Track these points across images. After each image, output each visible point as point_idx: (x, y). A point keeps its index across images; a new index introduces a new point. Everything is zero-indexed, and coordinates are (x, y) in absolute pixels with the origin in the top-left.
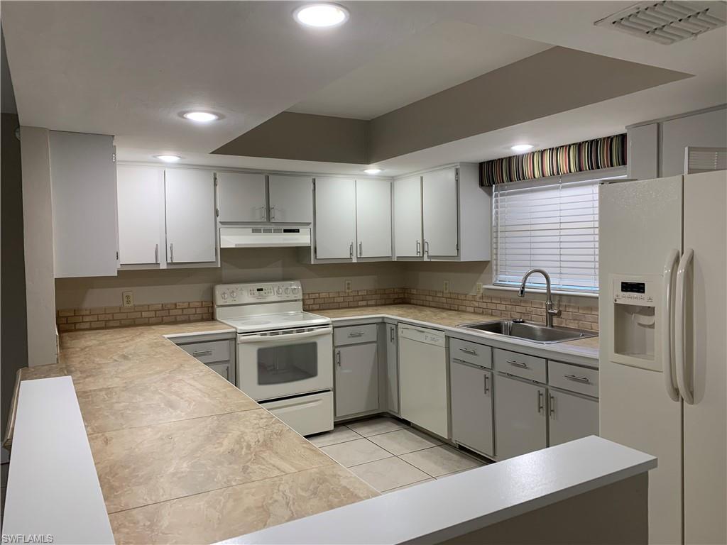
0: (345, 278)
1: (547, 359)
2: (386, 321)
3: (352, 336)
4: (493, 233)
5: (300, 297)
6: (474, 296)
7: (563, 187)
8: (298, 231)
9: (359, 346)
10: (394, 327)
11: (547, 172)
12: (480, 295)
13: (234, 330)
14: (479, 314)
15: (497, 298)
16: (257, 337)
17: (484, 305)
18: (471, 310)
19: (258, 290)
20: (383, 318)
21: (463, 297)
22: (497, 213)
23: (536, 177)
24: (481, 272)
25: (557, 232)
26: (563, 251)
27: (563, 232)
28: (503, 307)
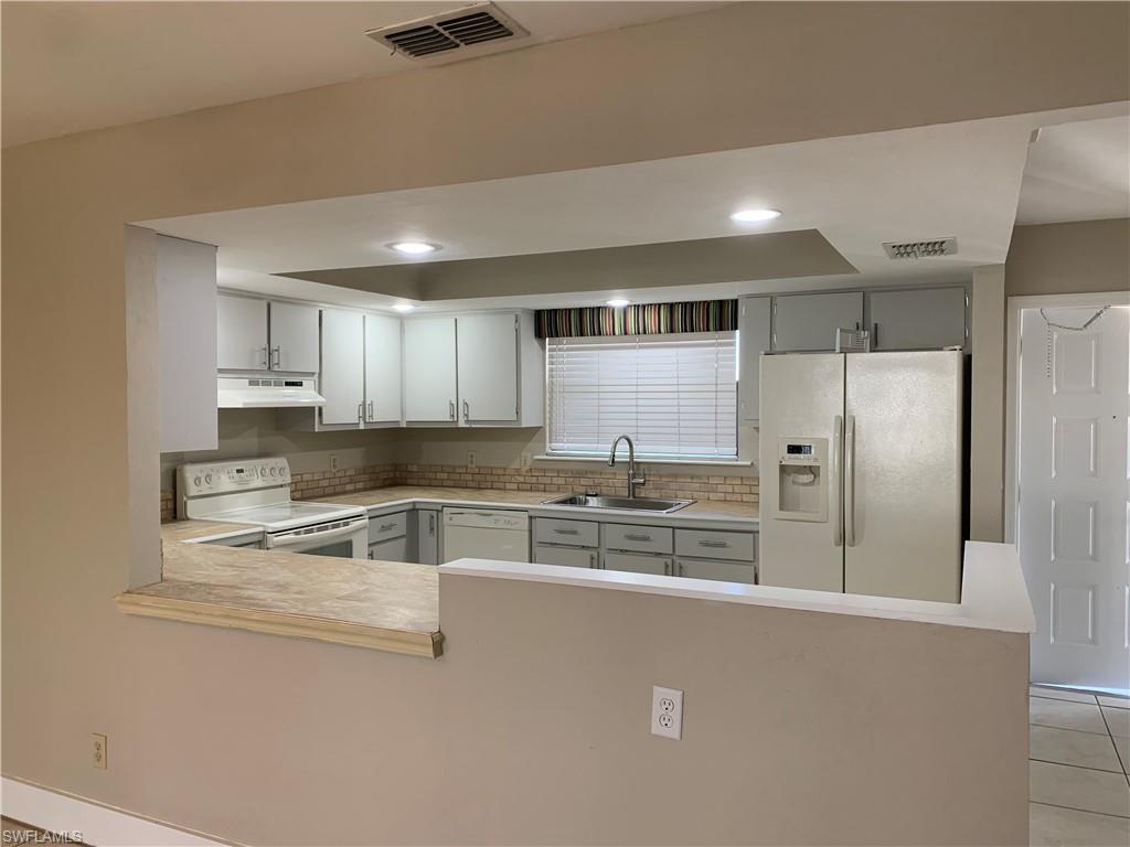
0: (328, 452)
1: (674, 528)
2: (418, 506)
3: (384, 528)
4: (548, 393)
5: (288, 479)
6: (518, 470)
7: (640, 347)
8: (300, 384)
9: (388, 544)
10: (435, 513)
11: (631, 327)
12: (527, 468)
13: (261, 529)
14: (527, 490)
15: (551, 470)
16: (291, 537)
17: (534, 480)
18: (515, 486)
19: (238, 471)
20: (414, 503)
21: (499, 472)
22: (551, 370)
23: (617, 333)
24: (529, 439)
25: (633, 395)
26: (640, 416)
27: (640, 395)
28: (561, 481)
